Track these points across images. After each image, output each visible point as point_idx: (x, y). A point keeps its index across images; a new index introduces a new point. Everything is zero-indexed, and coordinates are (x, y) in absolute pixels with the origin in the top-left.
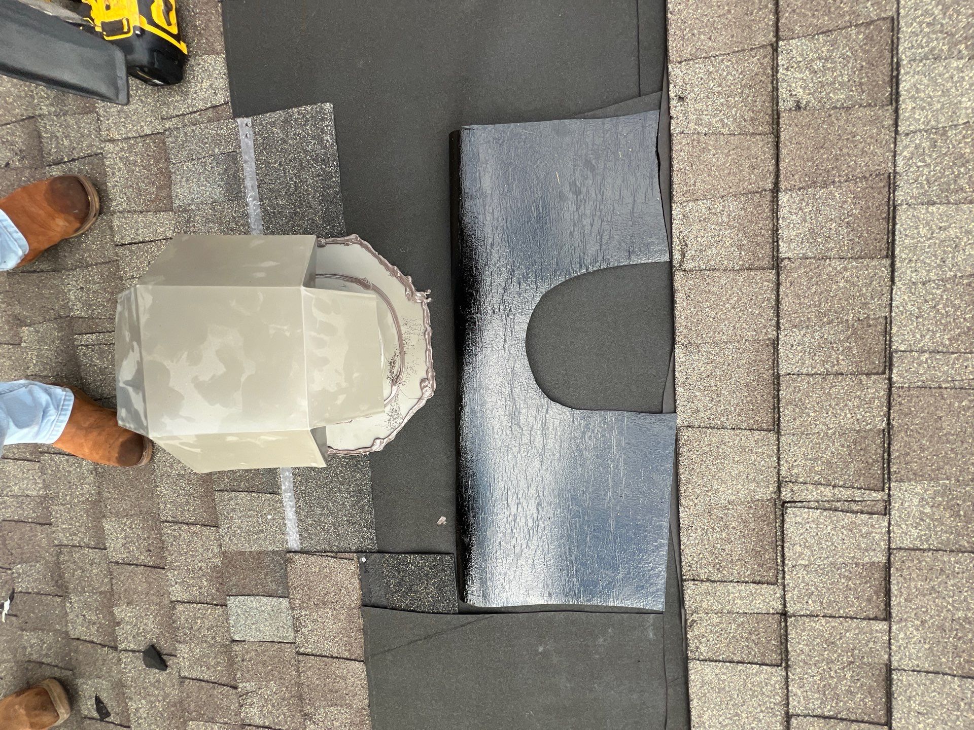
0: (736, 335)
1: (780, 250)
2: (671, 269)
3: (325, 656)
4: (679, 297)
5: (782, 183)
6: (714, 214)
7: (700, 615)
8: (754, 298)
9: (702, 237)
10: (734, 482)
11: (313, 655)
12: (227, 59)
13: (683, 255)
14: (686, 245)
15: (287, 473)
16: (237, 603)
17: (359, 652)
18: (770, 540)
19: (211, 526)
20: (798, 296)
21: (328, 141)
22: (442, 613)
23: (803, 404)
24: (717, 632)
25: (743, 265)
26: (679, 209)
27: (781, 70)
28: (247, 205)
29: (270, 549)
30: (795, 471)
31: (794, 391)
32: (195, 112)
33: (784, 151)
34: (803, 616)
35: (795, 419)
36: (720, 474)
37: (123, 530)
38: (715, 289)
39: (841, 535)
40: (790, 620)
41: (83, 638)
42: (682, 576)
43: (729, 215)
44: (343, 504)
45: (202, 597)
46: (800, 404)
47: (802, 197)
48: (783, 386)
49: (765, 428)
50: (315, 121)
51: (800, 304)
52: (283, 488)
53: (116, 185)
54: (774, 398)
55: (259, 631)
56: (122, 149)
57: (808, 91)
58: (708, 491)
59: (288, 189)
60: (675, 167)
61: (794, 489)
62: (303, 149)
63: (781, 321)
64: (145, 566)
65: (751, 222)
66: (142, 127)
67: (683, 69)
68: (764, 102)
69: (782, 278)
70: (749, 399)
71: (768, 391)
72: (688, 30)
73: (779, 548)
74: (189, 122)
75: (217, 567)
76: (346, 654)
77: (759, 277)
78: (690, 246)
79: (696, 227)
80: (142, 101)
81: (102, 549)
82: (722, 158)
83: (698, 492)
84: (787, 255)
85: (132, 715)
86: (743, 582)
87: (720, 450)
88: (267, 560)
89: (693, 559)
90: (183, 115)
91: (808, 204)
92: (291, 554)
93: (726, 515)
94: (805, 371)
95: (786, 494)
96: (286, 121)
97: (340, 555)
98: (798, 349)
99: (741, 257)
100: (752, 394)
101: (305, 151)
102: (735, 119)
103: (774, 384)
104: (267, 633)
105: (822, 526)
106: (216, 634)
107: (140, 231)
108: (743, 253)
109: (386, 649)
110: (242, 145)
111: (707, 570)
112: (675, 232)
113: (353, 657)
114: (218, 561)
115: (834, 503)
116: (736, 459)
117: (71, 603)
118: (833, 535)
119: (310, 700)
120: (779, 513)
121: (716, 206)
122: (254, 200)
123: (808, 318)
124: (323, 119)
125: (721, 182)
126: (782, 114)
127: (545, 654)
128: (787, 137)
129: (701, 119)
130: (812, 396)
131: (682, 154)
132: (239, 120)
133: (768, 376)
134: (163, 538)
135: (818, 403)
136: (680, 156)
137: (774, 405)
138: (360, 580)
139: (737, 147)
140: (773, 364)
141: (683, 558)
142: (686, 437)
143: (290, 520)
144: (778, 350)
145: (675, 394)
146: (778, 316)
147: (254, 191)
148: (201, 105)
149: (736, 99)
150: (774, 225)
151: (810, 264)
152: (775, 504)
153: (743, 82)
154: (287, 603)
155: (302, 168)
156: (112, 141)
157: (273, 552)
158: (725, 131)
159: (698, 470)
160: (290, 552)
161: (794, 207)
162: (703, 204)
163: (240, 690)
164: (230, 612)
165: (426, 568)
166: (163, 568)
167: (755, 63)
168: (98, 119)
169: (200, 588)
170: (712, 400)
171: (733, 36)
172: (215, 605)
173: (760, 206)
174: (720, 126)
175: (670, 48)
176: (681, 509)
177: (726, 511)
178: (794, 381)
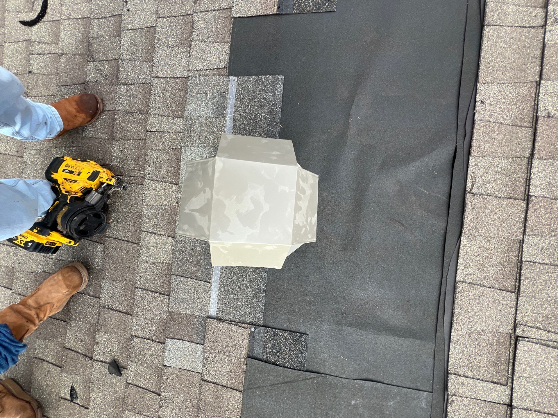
0: (498, 234)
1: (531, 191)
2: (465, 192)
3: (219, 385)
4: (468, 208)
5: (535, 154)
6: (494, 166)
7: (457, 397)
8: (511, 215)
9: (485, 177)
10: (487, 319)
11: (211, 382)
12: (231, 46)
13: (473, 185)
14: (475, 180)
15: (217, 272)
16: (171, 343)
17: (240, 386)
18: (505, 358)
19: (165, 295)
20: (538, 218)
21: (278, 95)
22: (296, 369)
23: (535, 280)
24: (466, 410)
25: (507, 195)
26: (473, 160)
27: (541, 95)
28: (226, 121)
29: (198, 314)
30: (525, 319)
31: (530, 272)
32: (207, 70)
33: (538, 139)
34: (522, 409)
35: (529, 288)
36: (479, 313)
37: (112, 289)
38: (489, 207)
39: (550, 362)
40: (514, 410)
41: (72, 348)
42: (447, 370)
43: (502, 167)
44: (247, 294)
45: (151, 336)
46: (533, 279)
47: (546, 164)
48: (524, 268)
49: (509, 290)
50: (273, 84)
51: (539, 222)
52: (213, 279)
53: (154, 100)
54: (517, 273)
55: (181, 362)
56: (162, 83)
57: (555, 109)
58: (470, 322)
59: (251, 116)
60: (475, 137)
61: (524, 329)
62: (263, 97)
63: (527, 230)
64: (120, 312)
65: (514, 173)
66: (176, 73)
67: (486, 87)
68: (529, 111)
69: (530, 206)
70: (501, 272)
71: (513, 270)
72: (491, 68)
73: (511, 364)
74: (202, 74)
75: (163, 319)
76: (232, 385)
77: (516, 203)
78: (477, 181)
79: (482, 171)
80: (179, 60)
81: (97, 298)
82: (501, 137)
83: (465, 322)
84: (534, 194)
85: (92, 401)
86: (486, 381)
87: (481, 299)
88: (195, 321)
89: (456, 362)
90: (200, 70)
91: (549, 168)
92: (210, 319)
93: (479, 338)
94: (537, 261)
95: (519, 332)
96: (257, 82)
97: (239, 324)
98: (535, 247)
99: (506, 191)
100: (503, 269)
101: (265, 99)
102: (511, 117)
103: (518, 266)
104: (186, 364)
105: (539, 355)
106: (154, 360)
107: (162, 126)
108: (507, 189)
109: (257, 386)
110: (229, 90)
111: (463, 370)
112: (470, 172)
113: (235, 388)
114: (165, 316)
115: (547, 342)
116: (490, 306)
117: (70, 326)
118: (545, 361)
119: (204, 411)
120: (513, 342)
121: (495, 162)
122: (230, 119)
123: (543, 231)
124: (277, 84)
125: (499, 149)
126: (540, 118)
127: (356, 406)
128: (541, 131)
129: (492, 115)
130: (541, 276)
131: (479, 131)
132: (231, 77)
133: (514, 260)
134: (135, 297)
135: (544, 281)
136: (478, 132)
137: (516, 278)
138: (249, 341)
139: (510, 132)
140: (519, 254)
141: (450, 359)
142: (461, 288)
143: (213, 299)
144: (523, 246)
145: (457, 262)
146: (525, 227)
147: (231, 114)
148: (211, 67)
149: (513, 107)
150: (527, 176)
151: (547, 201)
152: (511, 337)
153: (518, 99)
154: (202, 349)
155: (261, 106)
156: (158, 77)
157: (199, 316)
158: (505, 122)
159: (466, 308)
160: (209, 317)
161: (541, 168)
162: (488, 159)
163: (162, 396)
164: (166, 348)
165: (290, 340)
166: (131, 315)
167: (527, 90)
168: (153, 66)
169: (151, 330)
170: (479, 269)
171: (515, 75)
172: (157, 342)
173: (520, 165)
174: (502, 119)
175: (480, 75)
176: (453, 331)
177: (480, 336)
178: (531, 265)
